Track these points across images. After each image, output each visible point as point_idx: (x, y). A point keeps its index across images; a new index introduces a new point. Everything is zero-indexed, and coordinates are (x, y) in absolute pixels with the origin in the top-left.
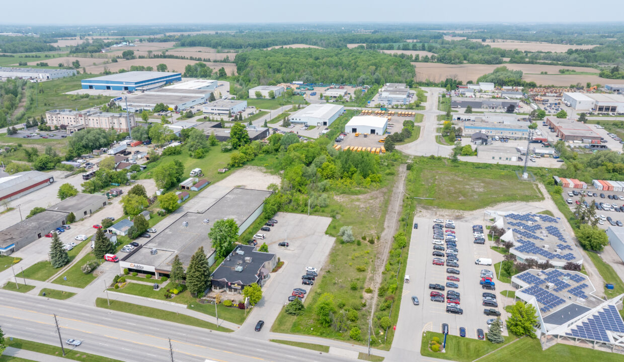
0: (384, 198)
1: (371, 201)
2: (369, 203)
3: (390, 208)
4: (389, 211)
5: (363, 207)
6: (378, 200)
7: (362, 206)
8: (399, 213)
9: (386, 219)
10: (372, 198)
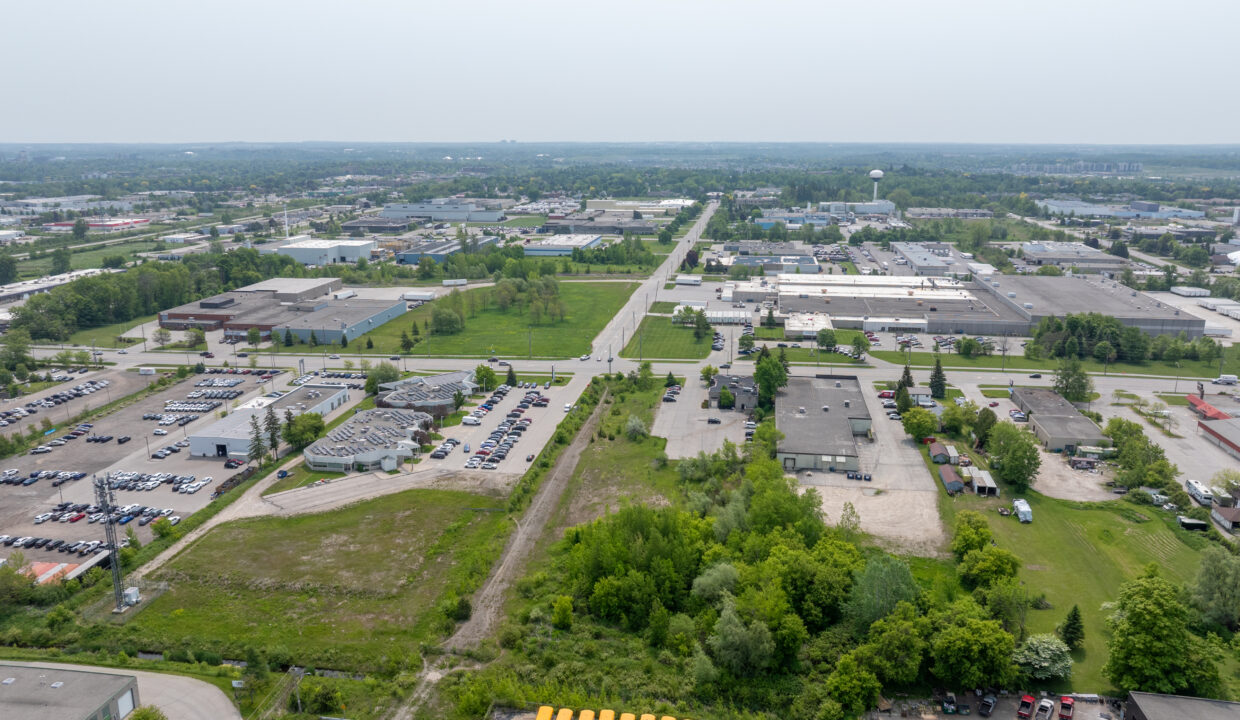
0: (568, 509)
1: (596, 500)
2: (600, 495)
3: (563, 487)
4: (565, 482)
5: (613, 486)
6: (582, 502)
7: (614, 489)
8: (548, 478)
9: (573, 469)
10: (592, 509)
